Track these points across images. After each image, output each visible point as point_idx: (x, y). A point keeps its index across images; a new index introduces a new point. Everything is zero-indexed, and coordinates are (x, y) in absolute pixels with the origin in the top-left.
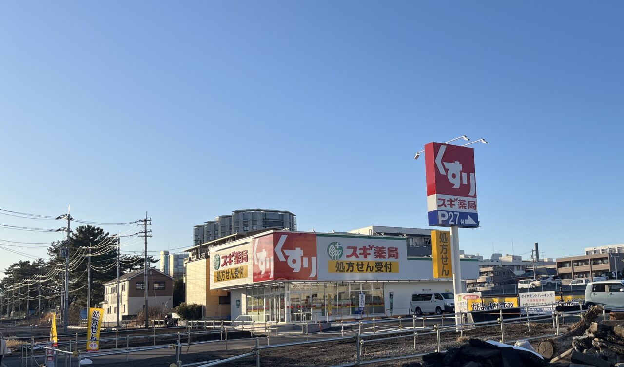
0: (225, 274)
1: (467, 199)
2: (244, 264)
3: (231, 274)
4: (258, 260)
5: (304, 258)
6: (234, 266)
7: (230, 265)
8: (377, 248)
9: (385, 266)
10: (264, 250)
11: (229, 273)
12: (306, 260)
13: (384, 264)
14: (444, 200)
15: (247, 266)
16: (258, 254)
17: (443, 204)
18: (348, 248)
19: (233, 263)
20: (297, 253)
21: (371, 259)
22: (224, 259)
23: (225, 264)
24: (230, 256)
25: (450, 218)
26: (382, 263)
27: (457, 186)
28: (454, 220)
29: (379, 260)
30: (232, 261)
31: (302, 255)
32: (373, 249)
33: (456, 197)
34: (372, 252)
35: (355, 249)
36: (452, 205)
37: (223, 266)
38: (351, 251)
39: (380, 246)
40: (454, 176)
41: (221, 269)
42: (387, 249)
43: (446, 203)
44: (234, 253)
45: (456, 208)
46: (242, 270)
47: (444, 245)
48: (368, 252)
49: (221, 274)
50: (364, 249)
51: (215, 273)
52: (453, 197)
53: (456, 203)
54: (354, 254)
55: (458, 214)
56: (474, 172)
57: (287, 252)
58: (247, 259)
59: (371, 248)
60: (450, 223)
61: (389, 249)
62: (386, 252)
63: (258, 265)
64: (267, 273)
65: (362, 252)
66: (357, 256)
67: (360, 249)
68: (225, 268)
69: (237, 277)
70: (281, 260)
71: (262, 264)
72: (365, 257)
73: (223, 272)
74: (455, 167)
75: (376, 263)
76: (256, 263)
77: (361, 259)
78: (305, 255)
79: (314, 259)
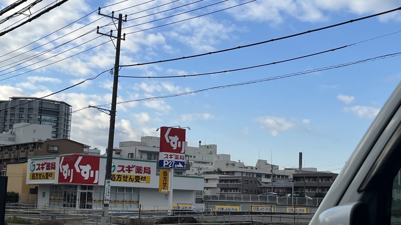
0: (38, 175)
1: (179, 154)
2: (52, 171)
3: (43, 176)
4: (63, 170)
5: (91, 171)
6: (45, 171)
7: (43, 170)
8: (137, 167)
9: (141, 179)
10: (67, 164)
11: (41, 175)
12: (92, 172)
13: (140, 177)
14: (167, 155)
15: (55, 172)
16: (63, 166)
17: (167, 157)
18: (119, 166)
19: (45, 169)
20: (88, 168)
21: (133, 173)
22: (38, 166)
23: (39, 169)
24: (43, 165)
25: (169, 164)
26: (139, 176)
27: (175, 148)
28: (172, 165)
29: (137, 174)
30: (44, 168)
31: (90, 169)
32: (135, 167)
33: (174, 154)
34: (134, 169)
35: (123, 167)
36: (171, 158)
37: (37, 170)
38: (121, 168)
39: (139, 166)
40: (174, 143)
41: (35, 172)
42: (143, 168)
43: (168, 156)
44: (45, 163)
45: (173, 159)
46: (52, 174)
47: (165, 177)
48: (131, 169)
49: (35, 175)
50: (129, 167)
51: (30, 173)
52: (172, 154)
53: (174, 157)
54: (122, 170)
55: (174, 162)
56: (184, 140)
57: (81, 167)
58: (54, 168)
59: (133, 167)
60: (170, 166)
61: (145, 168)
62: (143, 170)
63: (62, 173)
64: (69, 178)
65: (127, 169)
66: (124, 172)
67: (126, 167)
68: (38, 171)
69: (47, 178)
70: (77, 172)
71: (65, 172)
72: (129, 172)
73: (37, 174)
74: (175, 139)
75: (136, 176)
76: (61, 171)
77: (126, 173)
78: (92, 169)
79: (97, 172)
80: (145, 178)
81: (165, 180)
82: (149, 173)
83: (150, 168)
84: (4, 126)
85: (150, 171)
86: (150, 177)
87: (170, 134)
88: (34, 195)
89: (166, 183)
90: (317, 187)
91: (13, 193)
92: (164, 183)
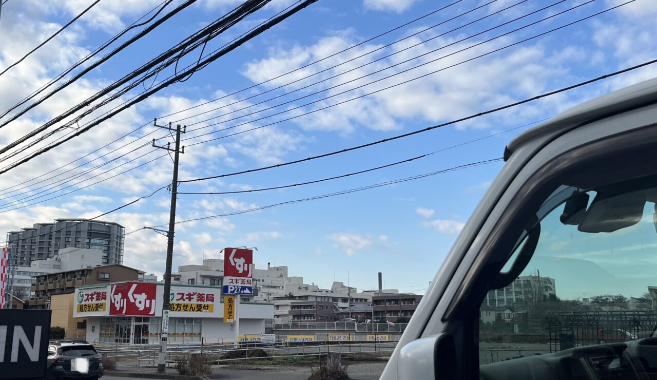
0: (87, 307)
1: (246, 279)
2: (103, 301)
3: (92, 308)
4: (115, 300)
6: (94, 302)
7: (92, 300)
8: (199, 294)
9: (204, 307)
10: (120, 294)
11: (90, 306)
12: (148, 301)
13: (203, 306)
14: (233, 280)
15: (105, 303)
16: (115, 296)
17: (232, 282)
18: (178, 294)
19: (94, 300)
20: (143, 297)
21: (194, 302)
22: (87, 296)
23: (87, 299)
24: (92, 295)
25: (235, 289)
26: (201, 305)
27: (241, 271)
28: (237, 291)
29: (199, 303)
30: (93, 298)
32: (196, 295)
33: (240, 278)
34: (195, 297)
35: (183, 294)
36: (237, 282)
37: (85, 301)
38: (180, 296)
39: (201, 293)
40: (240, 266)
41: (84, 303)
42: (206, 295)
44: (95, 293)
45: (239, 284)
46: (102, 305)
47: (230, 305)
48: (192, 297)
49: (84, 307)
50: (190, 295)
51: (78, 305)
52: (238, 278)
53: (240, 281)
54: (182, 298)
55: (240, 287)
56: (251, 263)
57: (135, 296)
58: (105, 298)
59: (194, 294)
60: (235, 292)
61: (207, 295)
62: (205, 297)
63: (114, 303)
64: (122, 309)
65: (188, 297)
66: (184, 300)
67: (187, 295)
68: (87, 303)
69: (97, 310)
70: (131, 301)
71: (117, 302)
72: (190, 300)
73: (85, 305)
74: (241, 261)
75: (197, 305)
76: (113, 302)
77: (187, 302)
78: (147, 299)
79: (153, 301)
80: (208, 306)
81: (230, 308)
82: (213, 300)
83: (213, 295)
84: (49, 251)
85: (213, 298)
86: (213, 305)
87: (235, 256)
88: (82, 330)
89: (231, 312)
90: (399, 311)
91: (58, 328)
92: (229, 312)
